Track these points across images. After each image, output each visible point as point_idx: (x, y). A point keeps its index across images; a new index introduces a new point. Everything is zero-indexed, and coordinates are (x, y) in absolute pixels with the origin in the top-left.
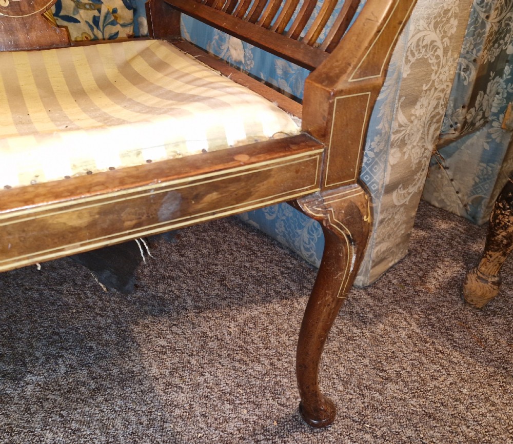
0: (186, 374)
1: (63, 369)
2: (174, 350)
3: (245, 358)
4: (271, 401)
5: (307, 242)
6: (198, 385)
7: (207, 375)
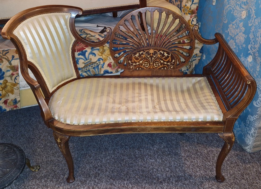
0: (190, 158)
1: (162, 147)
2: (189, 151)
3: (206, 160)
4: (209, 172)
5: (236, 134)
6: (193, 162)
7: (195, 160)
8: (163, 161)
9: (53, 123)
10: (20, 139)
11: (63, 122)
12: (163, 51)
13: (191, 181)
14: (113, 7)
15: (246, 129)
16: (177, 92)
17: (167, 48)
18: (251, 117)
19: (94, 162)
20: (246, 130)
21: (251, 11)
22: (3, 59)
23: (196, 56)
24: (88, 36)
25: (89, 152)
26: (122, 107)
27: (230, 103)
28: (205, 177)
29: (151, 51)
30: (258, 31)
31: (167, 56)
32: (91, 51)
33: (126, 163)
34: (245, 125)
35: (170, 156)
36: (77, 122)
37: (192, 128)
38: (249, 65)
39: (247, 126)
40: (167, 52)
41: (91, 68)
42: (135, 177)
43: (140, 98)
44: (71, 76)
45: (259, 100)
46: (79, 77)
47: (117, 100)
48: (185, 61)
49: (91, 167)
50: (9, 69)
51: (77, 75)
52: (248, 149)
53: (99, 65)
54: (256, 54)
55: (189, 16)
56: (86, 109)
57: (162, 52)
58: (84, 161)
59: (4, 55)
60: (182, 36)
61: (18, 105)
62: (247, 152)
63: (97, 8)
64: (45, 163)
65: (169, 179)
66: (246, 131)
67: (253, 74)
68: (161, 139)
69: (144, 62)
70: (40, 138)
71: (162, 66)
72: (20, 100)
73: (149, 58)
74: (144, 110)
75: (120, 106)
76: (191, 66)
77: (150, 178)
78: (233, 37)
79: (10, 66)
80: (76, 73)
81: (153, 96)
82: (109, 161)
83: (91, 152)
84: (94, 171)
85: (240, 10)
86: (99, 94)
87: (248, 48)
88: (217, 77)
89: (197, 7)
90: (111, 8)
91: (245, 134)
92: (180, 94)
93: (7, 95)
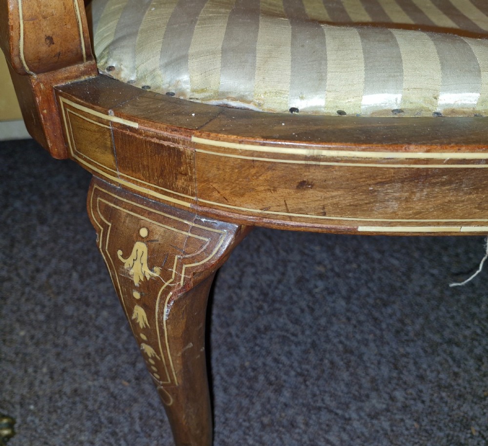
19: (307, 424)
25: (264, 364)
58: (248, 409)
64: (43, 403)
70: (33, 278)
83: (276, 361)
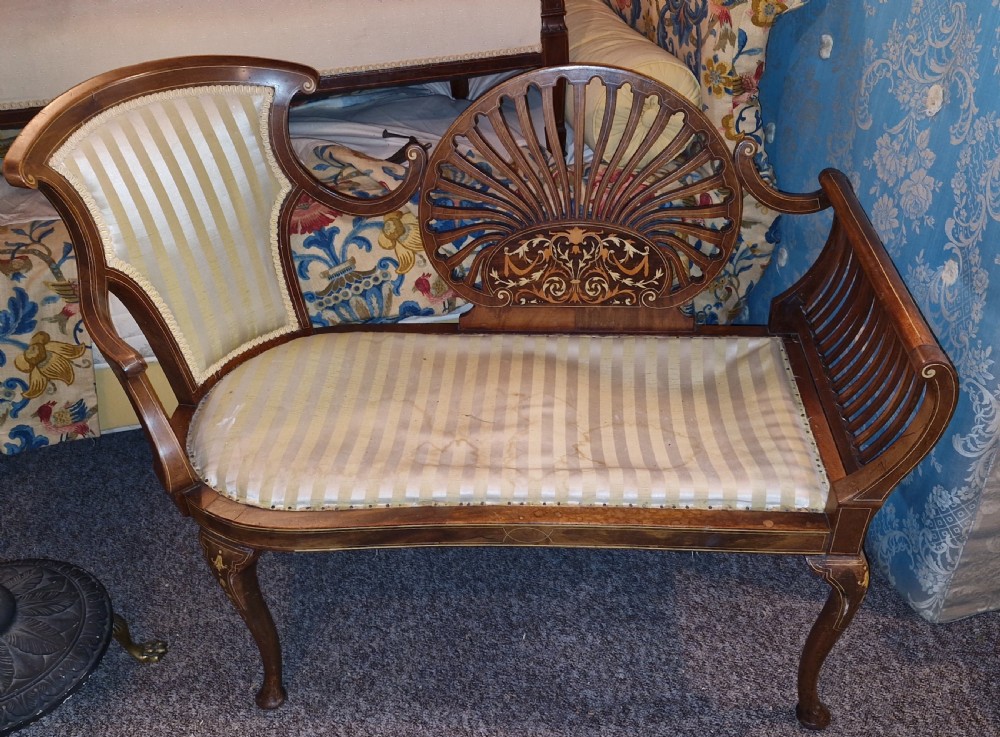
0: (709, 635)
1: (610, 589)
2: (705, 609)
3: (767, 644)
4: (775, 690)
5: (885, 551)
6: (716, 649)
7: (727, 644)
8: (609, 642)
9: (199, 501)
10: (102, 542)
11: (235, 497)
12: (620, 235)
13: (705, 719)
14: (440, 64)
15: (923, 535)
16: (668, 394)
17: (633, 223)
18: (943, 493)
19: (360, 638)
20: (921, 539)
21: (961, 86)
22: (31, 257)
23: (753, 251)
24: (346, 173)
26: (454, 447)
27: (857, 446)
28: (759, 709)
29: (576, 236)
30: (985, 166)
31: (635, 254)
32: (354, 232)
33: (472, 644)
34: (919, 521)
35: (633, 626)
36: (283, 500)
37: (710, 534)
38: (945, 299)
39: (927, 524)
40: (633, 238)
41: (353, 295)
42: (500, 698)
43: (524, 413)
44: (276, 325)
45: (977, 433)
46: (307, 330)
47: (441, 419)
48: (702, 277)
49: (345, 655)
50: (53, 293)
51: (299, 322)
52: (929, 608)
53: (383, 282)
54: (971, 257)
55: (728, 99)
56: (320, 450)
57: (616, 241)
58: (324, 630)
59: (34, 242)
60: (700, 178)
61: (91, 423)
62: (923, 620)
63: (379, 68)
64: (185, 632)
65: (626, 711)
66: (924, 543)
67: (958, 335)
68: (607, 562)
69: (546, 275)
71: (616, 292)
72: (97, 406)
73: (565, 261)
74: (535, 460)
75: (447, 441)
76: (734, 291)
77: (557, 704)
78: (891, 185)
79: (55, 281)
80: (296, 312)
81: (576, 409)
82: (412, 636)
83: (351, 598)
84: (357, 670)
85: (921, 81)
86: (375, 395)
87: (943, 231)
88: (818, 339)
89: (760, 65)
90: (433, 65)
91: (919, 553)
92: (676, 401)
93: (50, 385)
